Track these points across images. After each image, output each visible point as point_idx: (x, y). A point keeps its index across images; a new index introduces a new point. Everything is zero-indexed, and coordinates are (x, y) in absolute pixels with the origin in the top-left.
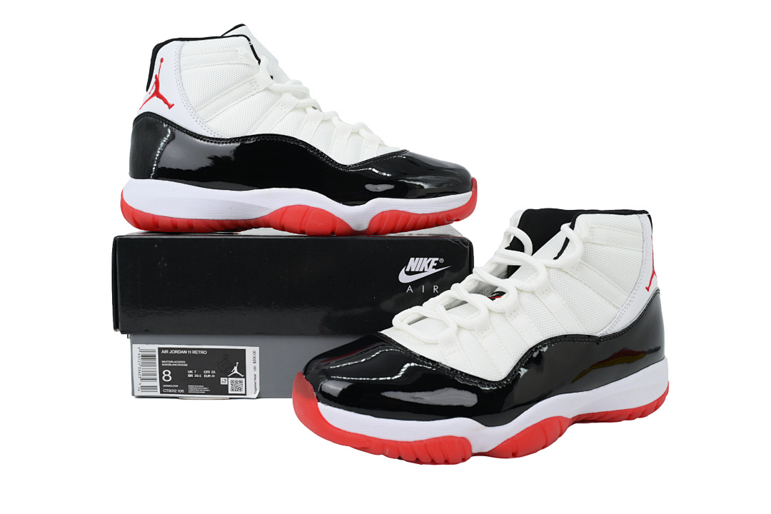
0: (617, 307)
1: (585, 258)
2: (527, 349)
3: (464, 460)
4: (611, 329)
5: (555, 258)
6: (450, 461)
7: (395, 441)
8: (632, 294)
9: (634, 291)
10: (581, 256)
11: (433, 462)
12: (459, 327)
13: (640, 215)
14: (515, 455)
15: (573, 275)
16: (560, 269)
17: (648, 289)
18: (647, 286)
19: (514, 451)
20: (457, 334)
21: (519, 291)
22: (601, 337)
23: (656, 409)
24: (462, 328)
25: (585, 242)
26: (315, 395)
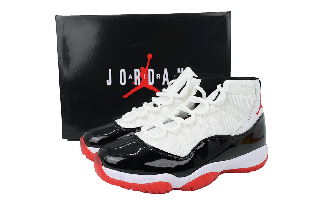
0: (242, 122)
1: (227, 100)
2: (199, 142)
3: (168, 192)
4: (239, 132)
5: (214, 100)
6: (161, 193)
7: (136, 184)
8: (249, 116)
9: (251, 115)
10: (225, 99)
11: (153, 193)
12: (168, 132)
13: (254, 80)
14: (192, 190)
15: (222, 108)
16: (215, 105)
17: (257, 114)
18: (257, 112)
19: (191, 188)
20: (167, 135)
21: (196, 115)
22: (234, 136)
23: (261, 167)
24: (170, 132)
25: (227, 93)
26: (101, 163)
